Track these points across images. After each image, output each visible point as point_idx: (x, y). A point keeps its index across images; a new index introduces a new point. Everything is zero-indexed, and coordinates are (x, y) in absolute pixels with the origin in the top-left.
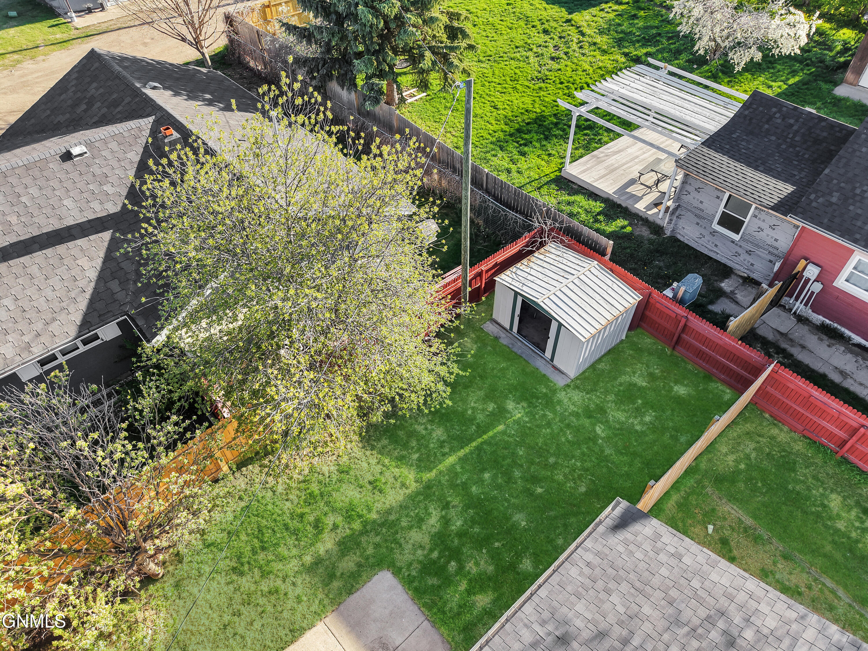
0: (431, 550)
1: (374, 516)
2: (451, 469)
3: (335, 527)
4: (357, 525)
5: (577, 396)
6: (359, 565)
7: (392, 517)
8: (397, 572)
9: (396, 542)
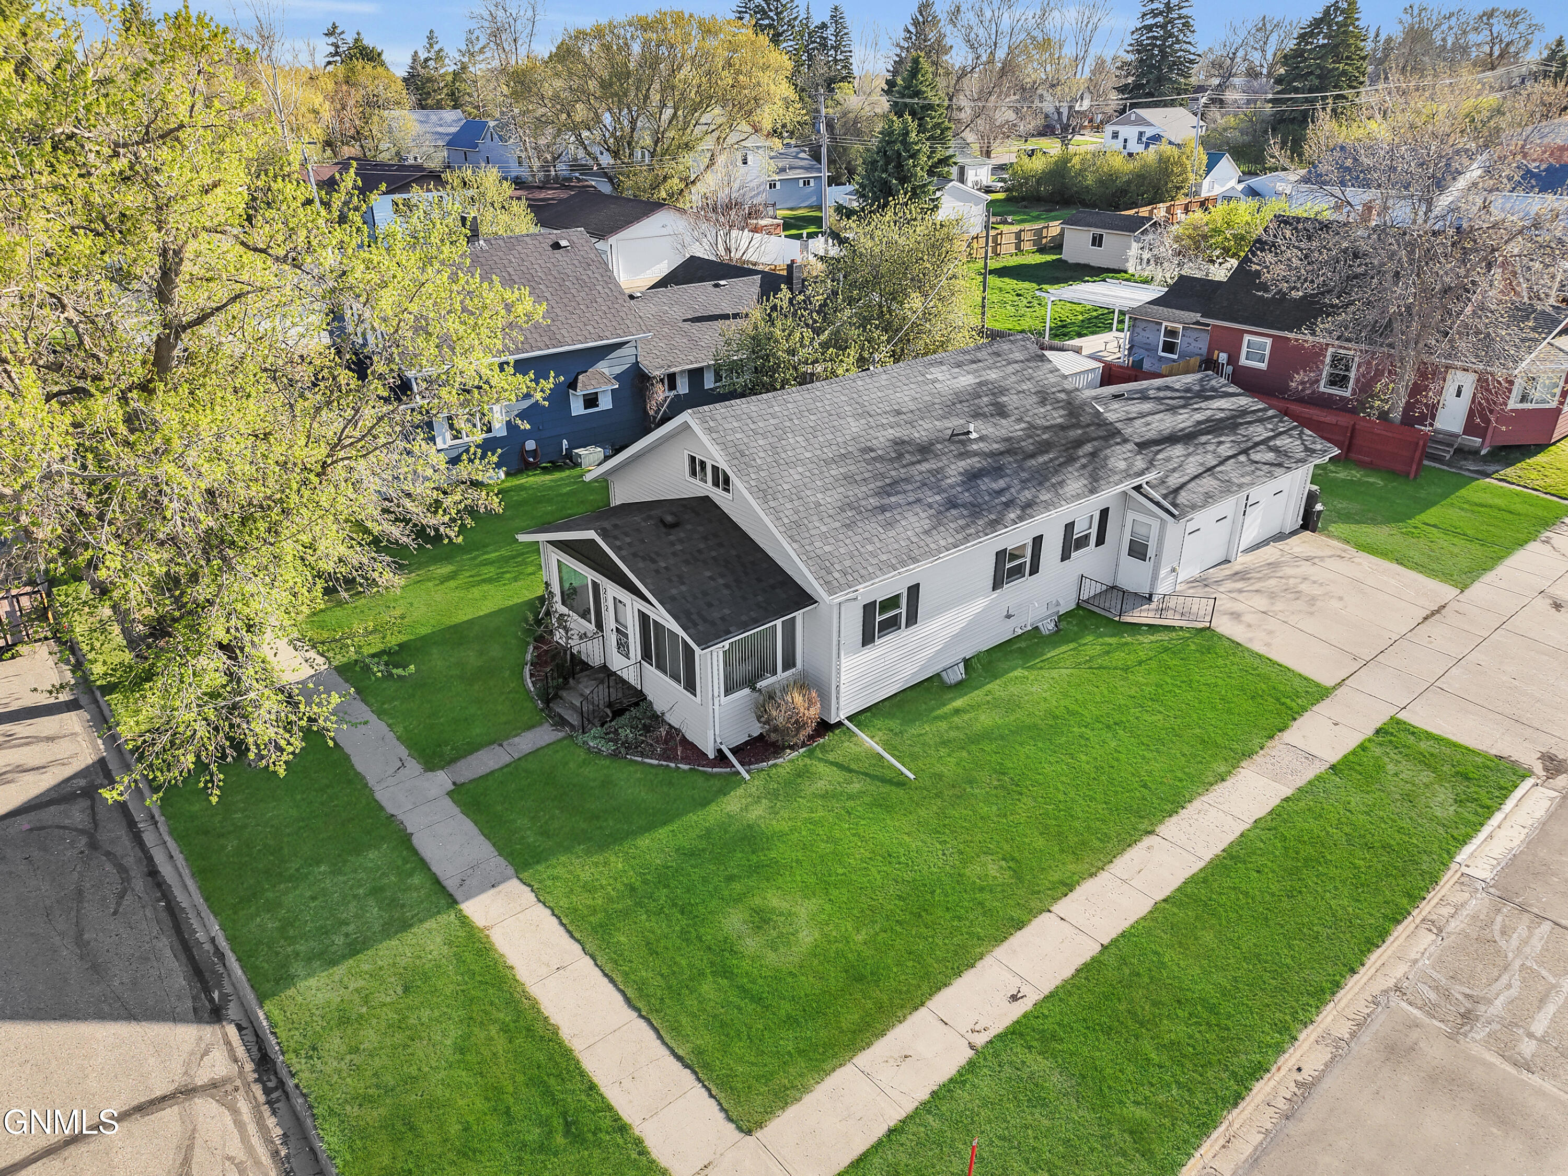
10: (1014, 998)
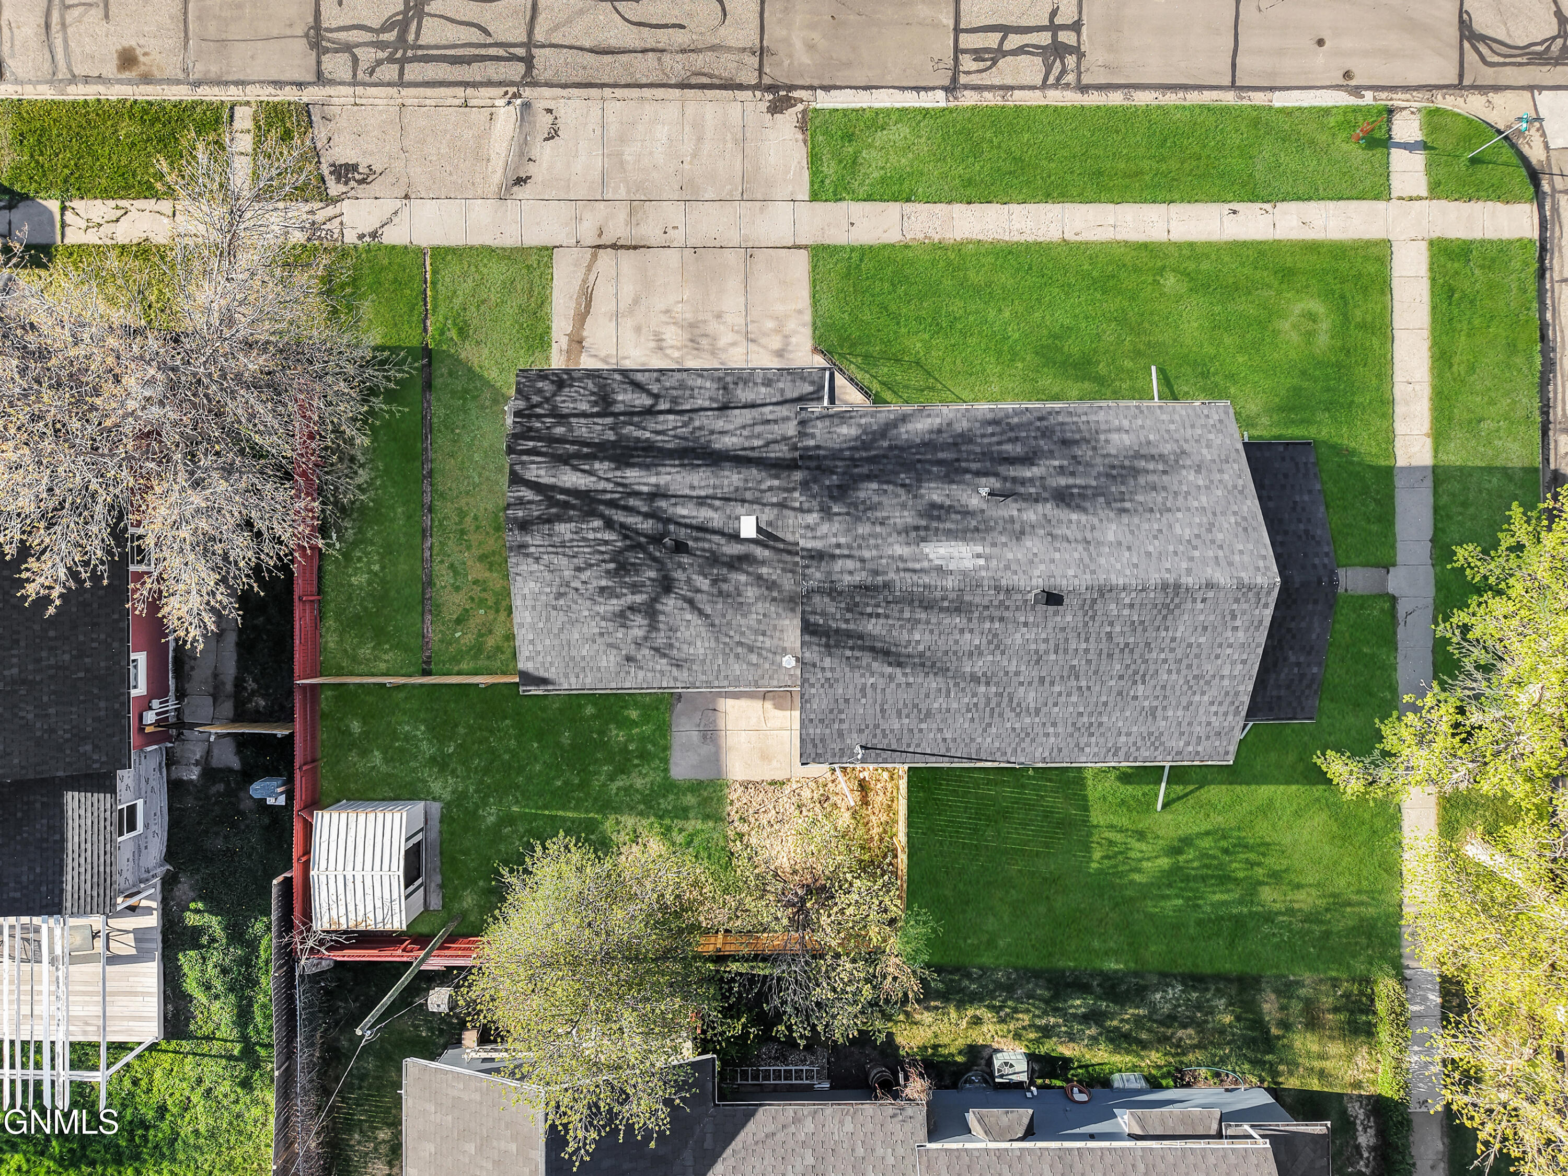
0: (637, 766)
1: (652, 819)
2: (576, 809)
3: (681, 830)
4: (667, 821)
5: (436, 787)
6: (684, 794)
7: (642, 807)
8: (666, 770)
9: (652, 790)
10: (1235, 212)
